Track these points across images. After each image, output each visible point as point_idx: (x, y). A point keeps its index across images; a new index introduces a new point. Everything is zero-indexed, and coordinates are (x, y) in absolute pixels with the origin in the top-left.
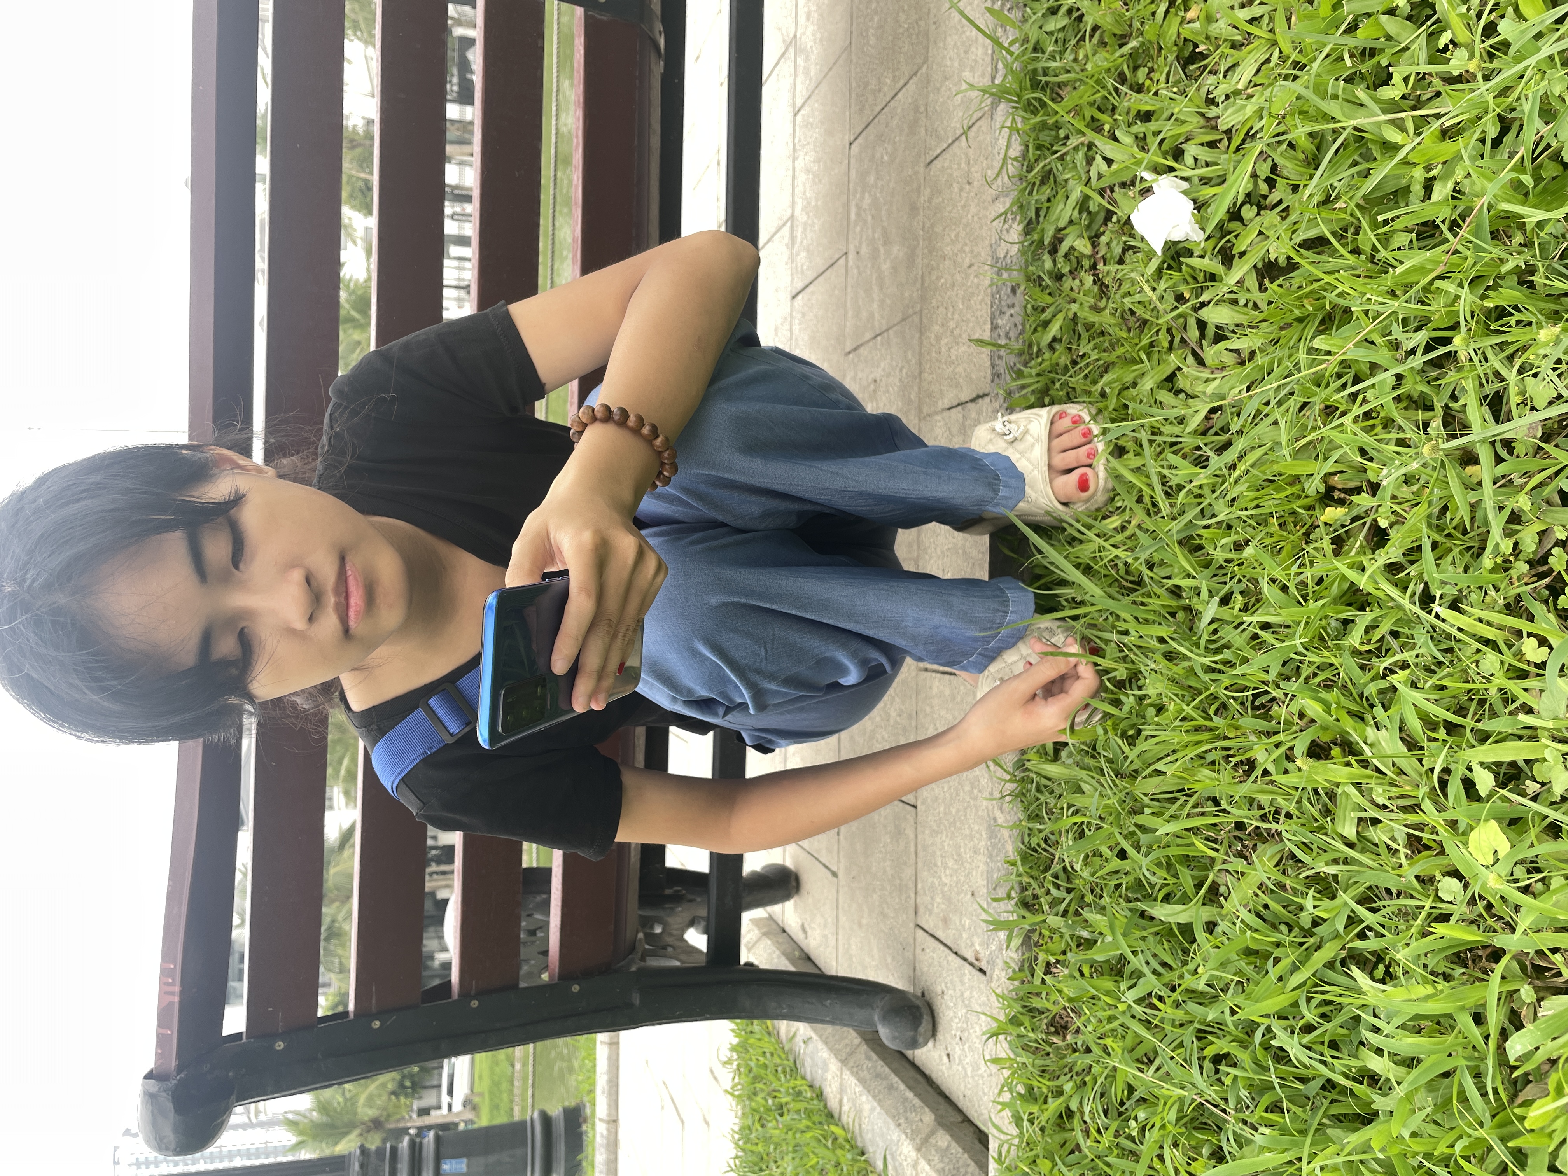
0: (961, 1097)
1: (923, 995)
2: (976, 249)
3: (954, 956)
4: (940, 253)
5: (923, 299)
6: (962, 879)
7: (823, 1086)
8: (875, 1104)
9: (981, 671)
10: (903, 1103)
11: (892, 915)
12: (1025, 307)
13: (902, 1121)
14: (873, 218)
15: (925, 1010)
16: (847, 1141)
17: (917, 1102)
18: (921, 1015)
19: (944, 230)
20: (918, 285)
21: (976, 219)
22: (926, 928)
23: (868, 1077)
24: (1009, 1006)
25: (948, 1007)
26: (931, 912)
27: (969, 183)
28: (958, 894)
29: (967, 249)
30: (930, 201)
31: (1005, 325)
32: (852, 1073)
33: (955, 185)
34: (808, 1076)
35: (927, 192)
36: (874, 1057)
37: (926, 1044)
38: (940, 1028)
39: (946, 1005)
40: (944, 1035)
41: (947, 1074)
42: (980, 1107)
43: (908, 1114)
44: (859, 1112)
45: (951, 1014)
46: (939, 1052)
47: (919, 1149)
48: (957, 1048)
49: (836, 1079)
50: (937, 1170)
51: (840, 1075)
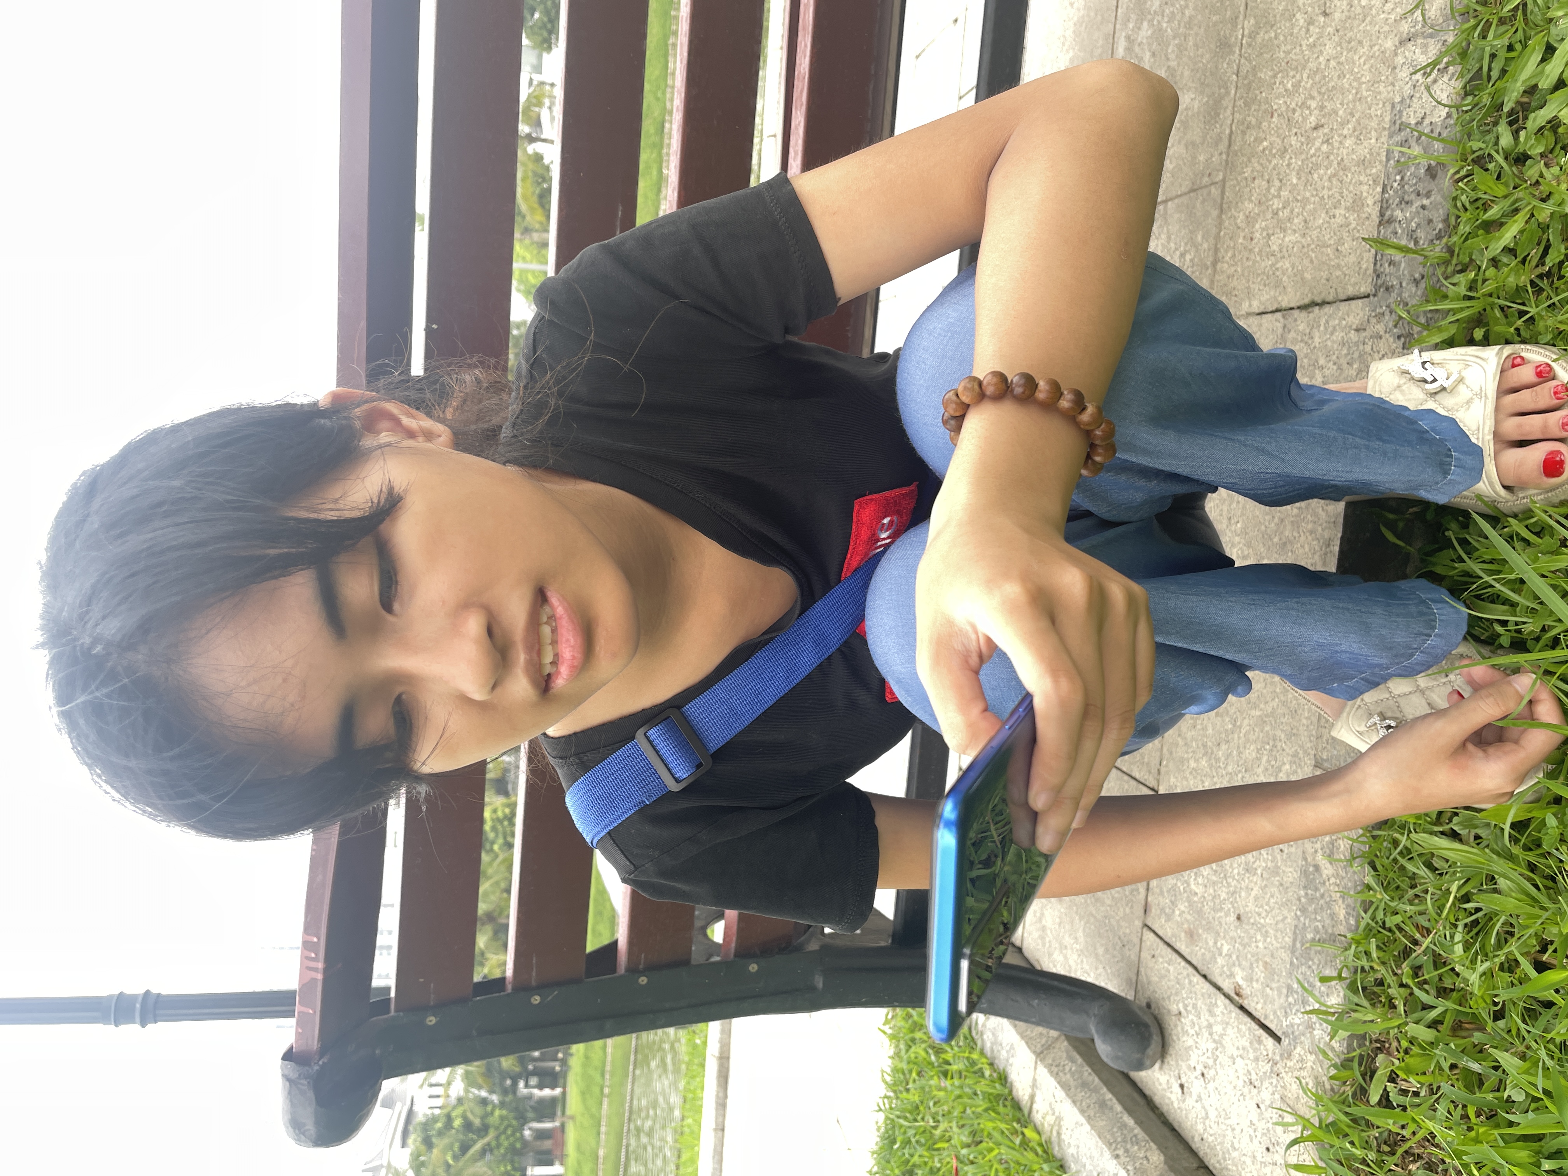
0: (1197, 1139)
1: (1149, 1006)
2: (1329, 106)
3: (1202, 980)
4: (1264, 107)
5: (1229, 165)
6: (1223, 895)
7: (1007, 1069)
8: (1082, 1120)
9: (1353, 697)
10: (1120, 1129)
11: (1108, 902)
12: (1455, 199)
13: (1120, 1152)
14: (1154, 55)
15: (1154, 1030)
16: (1041, 1145)
17: (1137, 1130)
18: (1150, 1035)
19: (1275, 76)
20: (1223, 147)
21: (1333, 63)
22: (1160, 933)
23: (1072, 1083)
24: (1328, 1110)
25: (1186, 1033)
26: (1169, 918)
27: (1325, 14)
28: (1215, 910)
29: (1313, 104)
30: (1252, 36)
31: (1409, 222)
32: (1051, 1072)
33: (1298, 16)
34: (988, 1050)
35: (1249, 24)
36: (1080, 1060)
37: (1152, 1065)
38: (1172, 1051)
39: (1183, 1029)
40: (1177, 1061)
41: (1176, 1105)
42: (1225, 1160)
43: (1129, 1146)
44: (1059, 1119)
45: (1190, 1042)
46: (1167, 1077)
48: (1196, 1083)
49: (1026, 1069)
51: (1033, 1068)
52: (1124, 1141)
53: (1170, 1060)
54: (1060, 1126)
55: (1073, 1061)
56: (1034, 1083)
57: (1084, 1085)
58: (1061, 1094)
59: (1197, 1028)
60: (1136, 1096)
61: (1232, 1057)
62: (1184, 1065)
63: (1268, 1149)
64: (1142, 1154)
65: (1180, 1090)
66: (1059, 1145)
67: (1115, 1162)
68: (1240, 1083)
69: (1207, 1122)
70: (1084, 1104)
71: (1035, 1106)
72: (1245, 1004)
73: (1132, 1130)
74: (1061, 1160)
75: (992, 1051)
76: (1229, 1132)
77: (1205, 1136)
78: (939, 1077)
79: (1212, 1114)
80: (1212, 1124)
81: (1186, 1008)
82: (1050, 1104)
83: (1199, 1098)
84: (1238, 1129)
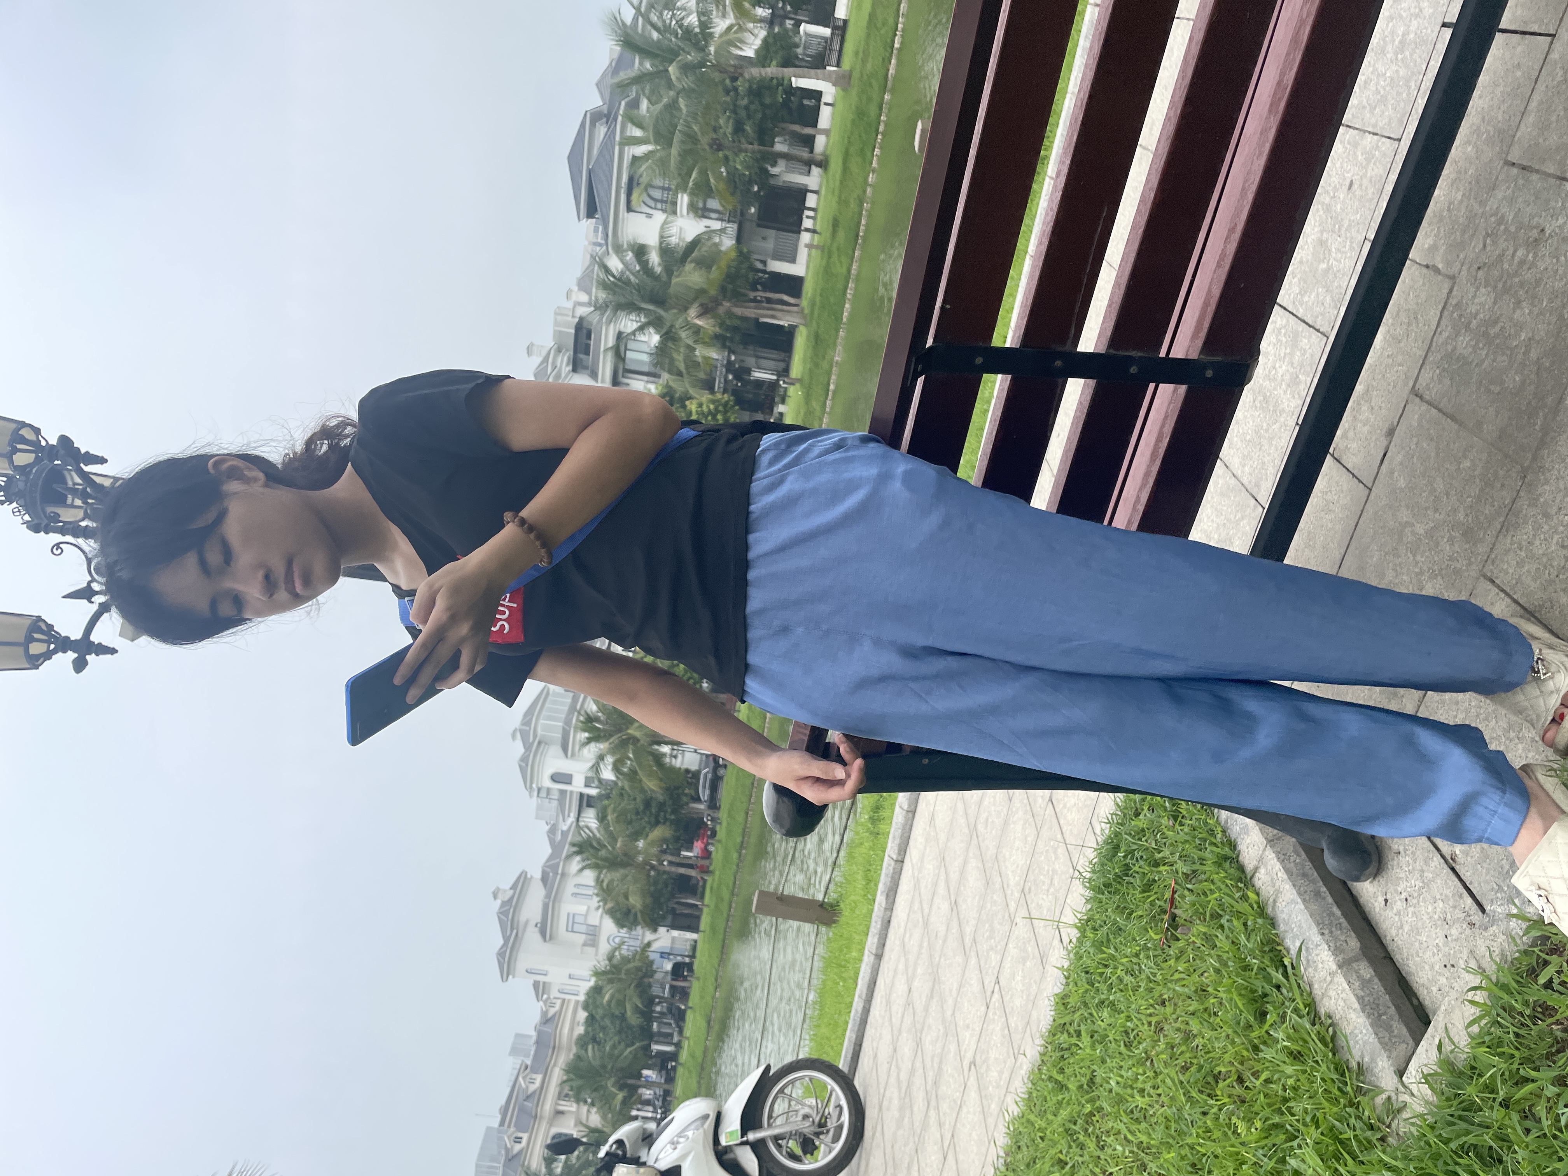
0: (1389, 938)
7: (1239, 841)
8: (1299, 900)
10: (1329, 915)
13: (1326, 932)
15: (1375, 857)
16: (1258, 903)
17: (1343, 920)
18: (1371, 861)
23: (1295, 871)
24: (1505, 976)
25: (1401, 867)
37: (1366, 880)
38: (1384, 875)
39: (1398, 864)
40: (1387, 882)
41: (1377, 910)
42: (1408, 959)
43: (1333, 929)
44: (1278, 892)
45: (1402, 875)
46: (1375, 890)
47: (1340, 967)
48: (1399, 903)
49: (1256, 847)
50: (1356, 995)
51: (1262, 849)
52: (1331, 924)
53: (1382, 880)
54: (1277, 895)
55: (1298, 855)
56: (1261, 859)
57: (1304, 875)
58: (1282, 875)
59: (1411, 867)
60: (1345, 892)
61: (1435, 898)
62: (1392, 888)
63: (1445, 966)
64: (1343, 938)
65: (1383, 903)
66: (1273, 908)
67: (1320, 937)
68: (1436, 917)
69: (1400, 931)
71: (1257, 874)
72: (1457, 868)
73: (1338, 919)
74: (1272, 919)
75: (1226, 822)
76: (1417, 944)
77: (1396, 939)
78: (1169, 818)
79: (1406, 928)
80: (1405, 934)
81: (1405, 850)
82: (1272, 879)
83: (1398, 914)
84: (1425, 945)
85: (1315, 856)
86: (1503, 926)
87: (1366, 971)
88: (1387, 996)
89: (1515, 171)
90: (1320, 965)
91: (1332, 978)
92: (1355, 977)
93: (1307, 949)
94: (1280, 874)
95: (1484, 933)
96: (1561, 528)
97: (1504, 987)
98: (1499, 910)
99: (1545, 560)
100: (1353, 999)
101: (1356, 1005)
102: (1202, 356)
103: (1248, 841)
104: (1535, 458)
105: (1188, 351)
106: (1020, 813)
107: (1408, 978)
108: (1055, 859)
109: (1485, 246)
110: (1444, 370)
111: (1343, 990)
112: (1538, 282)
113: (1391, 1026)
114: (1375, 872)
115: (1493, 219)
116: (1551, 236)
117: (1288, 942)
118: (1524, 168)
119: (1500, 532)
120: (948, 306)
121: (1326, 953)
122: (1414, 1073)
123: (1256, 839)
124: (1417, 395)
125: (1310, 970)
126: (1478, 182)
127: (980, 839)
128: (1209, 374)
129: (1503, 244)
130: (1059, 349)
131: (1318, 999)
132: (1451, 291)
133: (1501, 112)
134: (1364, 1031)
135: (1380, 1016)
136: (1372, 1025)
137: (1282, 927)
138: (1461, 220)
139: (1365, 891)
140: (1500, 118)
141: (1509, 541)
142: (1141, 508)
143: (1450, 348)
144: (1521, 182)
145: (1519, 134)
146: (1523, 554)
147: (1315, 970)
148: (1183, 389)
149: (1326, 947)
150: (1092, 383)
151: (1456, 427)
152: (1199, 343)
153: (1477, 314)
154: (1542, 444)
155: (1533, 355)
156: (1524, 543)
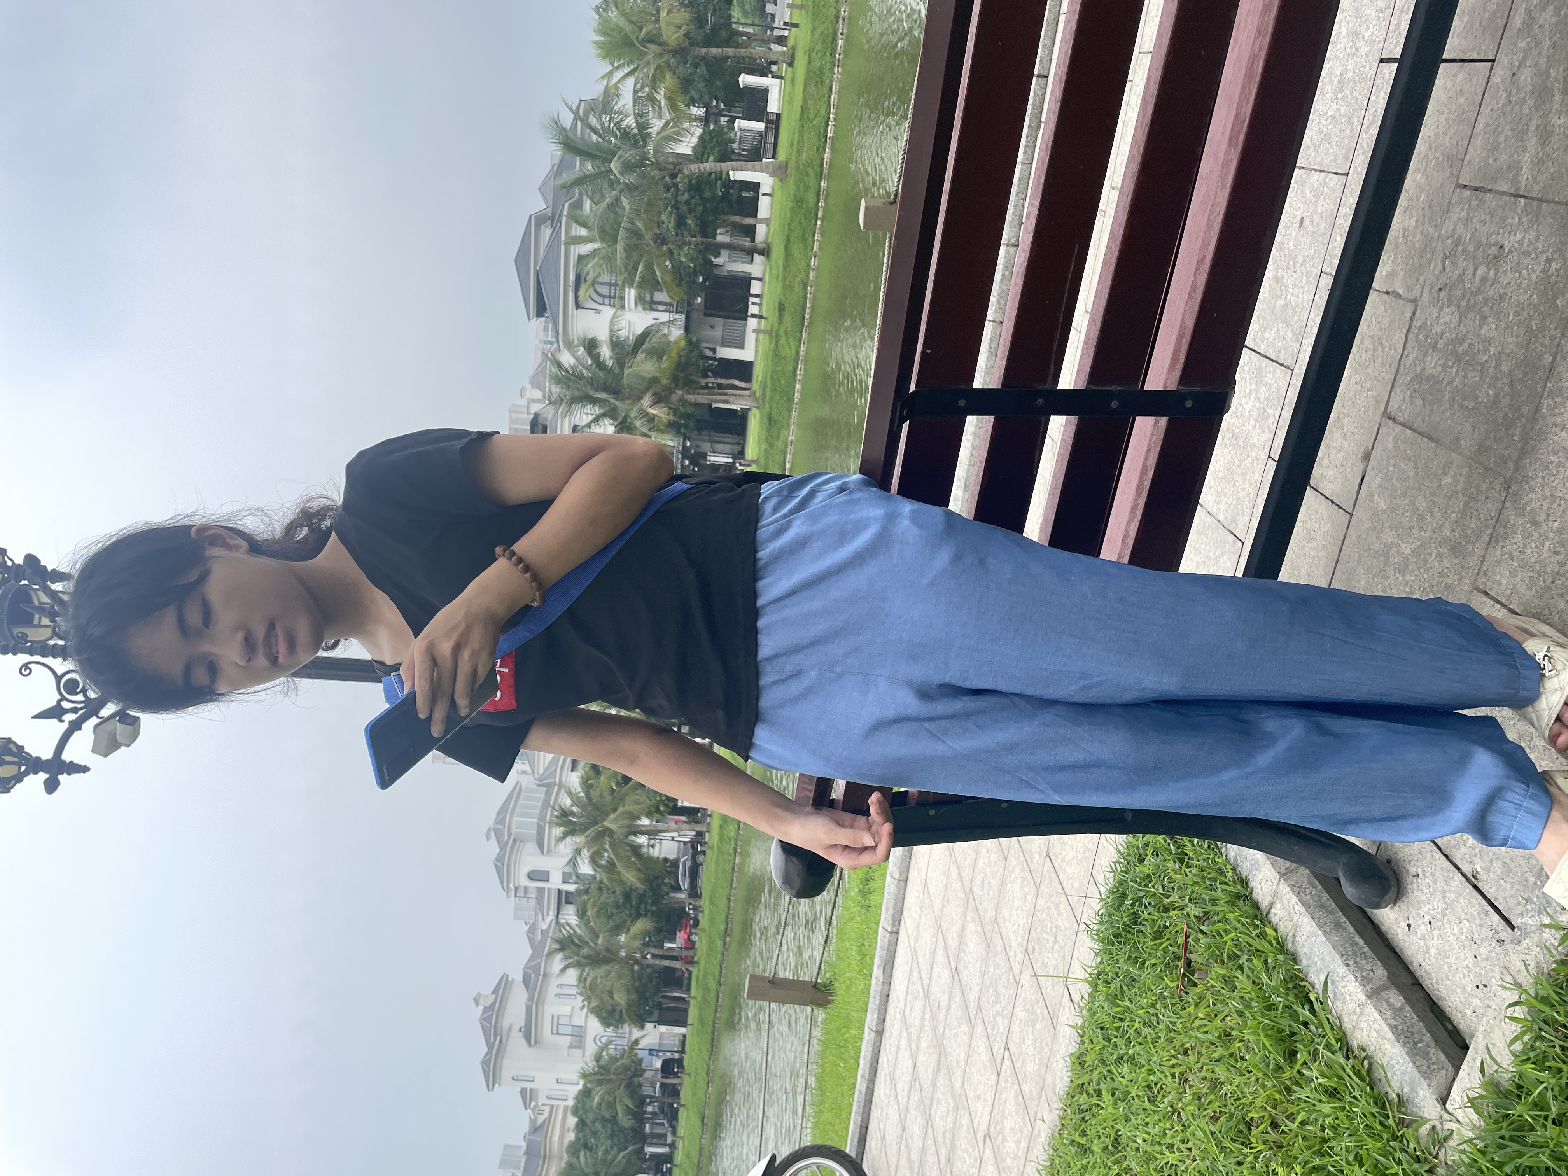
0: (1416, 964)
1: (1389, 862)
3: (1443, 857)
7: (1251, 878)
8: (1320, 933)
10: (1352, 945)
13: (1351, 962)
15: (1393, 882)
16: (1277, 939)
17: (1366, 949)
23: (1312, 903)
24: (1544, 988)
25: (1421, 890)
32: (1293, 890)
37: (1386, 906)
38: (1404, 899)
39: (1418, 887)
40: (1408, 907)
41: (1401, 936)
42: (1438, 984)
43: (1358, 959)
44: (1296, 926)
45: (1423, 898)
46: (1396, 916)
47: (1369, 997)
48: (1423, 927)
49: (1269, 882)
50: (1389, 1025)
51: (1275, 883)
52: (1355, 954)
53: (1402, 906)
54: (1296, 930)
55: (1313, 886)
56: (1275, 894)
57: (1322, 907)
58: (1299, 908)
59: (1431, 889)
60: (1365, 921)
61: (1460, 918)
62: (1413, 912)
63: (1478, 987)
64: (1369, 967)
65: (1406, 928)
66: (1293, 943)
67: (1345, 968)
68: (1463, 937)
69: (1427, 956)
70: (1321, 921)
71: (1273, 910)
72: (1480, 885)
73: (1362, 948)
74: (1293, 955)
75: (1236, 859)
76: (1446, 967)
77: (1423, 965)
78: (1175, 862)
79: (1433, 952)
80: (1431, 958)
81: (1424, 873)
82: (1289, 913)
83: (1423, 938)
84: (1454, 967)
85: (1332, 886)
86: (1536, 938)
87: (1397, 999)
88: (1421, 1024)
89: (1467, 193)
90: (1348, 997)
91: (1363, 1009)
92: (1385, 1006)
93: (1333, 982)
94: (1297, 908)
95: (1517, 947)
96: (1551, 535)
97: (1545, 1000)
98: (1530, 922)
99: (1538, 567)
100: (1387, 1029)
101: (1390, 1035)
102: (1181, 387)
103: (1260, 877)
104: (1517, 468)
105: (1166, 383)
106: (1018, 871)
107: (1440, 1003)
108: (1058, 915)
109: (1444, 268)
110: (1415, 391)
111: (1375, 1021)
112: (1502, 297)
113: (1428, 1053)
114: (1395, 896)
115: (1450, 241)
116: (1510, 252)
117: (1312, 977)
118: (1476, 189)
119: (1489, 544)
120: (928, 351)
121: (1353, 984)
122: (1458, 1099)
123: (1269, 874)
124: (1389, 418)
125: (1338, 1003)
126: (1430, 207)
127: (977, 901)
128: (1189, 404)
129: (1462, 263)
130: (1040, 387)
131: (1349, 1034)
132: (1414, 314)
133: (1448, 138)
134: (1401, 1061)
135: (1416, 1044)
136: (1408, 1054)
137: (1305, 962)
138: (1417, 246)
139: (1385, 918)
140: (1448, 144)
141: (1499, 552)
142: (1131, 542)
143: (1418, 369)
144: (1474, 203)
145: (1467, 159)
146: (1515, 564)
147: (1344, 1003)
148: (1164, 420)
149: (1353, 978)
150: (1074, 419)
151: (1433, 445)
152: (1177, 374)
153: (1443, 333)
154: (1523, 453)
155: (1505, 367)
156: (1515, 553)
